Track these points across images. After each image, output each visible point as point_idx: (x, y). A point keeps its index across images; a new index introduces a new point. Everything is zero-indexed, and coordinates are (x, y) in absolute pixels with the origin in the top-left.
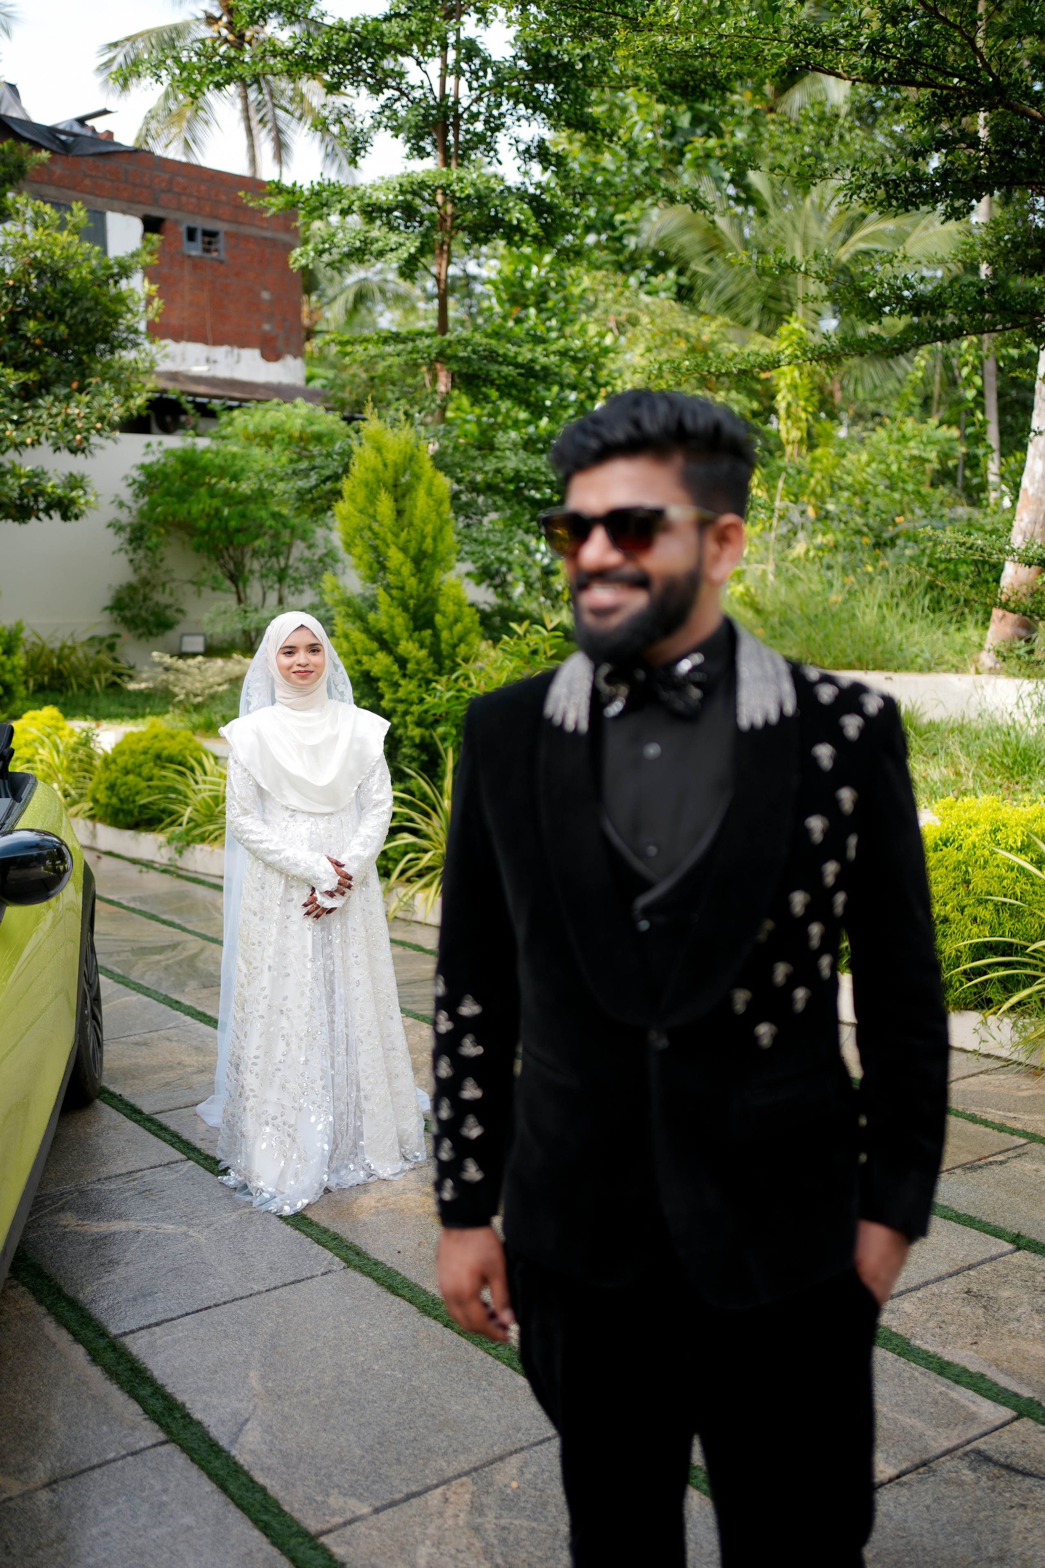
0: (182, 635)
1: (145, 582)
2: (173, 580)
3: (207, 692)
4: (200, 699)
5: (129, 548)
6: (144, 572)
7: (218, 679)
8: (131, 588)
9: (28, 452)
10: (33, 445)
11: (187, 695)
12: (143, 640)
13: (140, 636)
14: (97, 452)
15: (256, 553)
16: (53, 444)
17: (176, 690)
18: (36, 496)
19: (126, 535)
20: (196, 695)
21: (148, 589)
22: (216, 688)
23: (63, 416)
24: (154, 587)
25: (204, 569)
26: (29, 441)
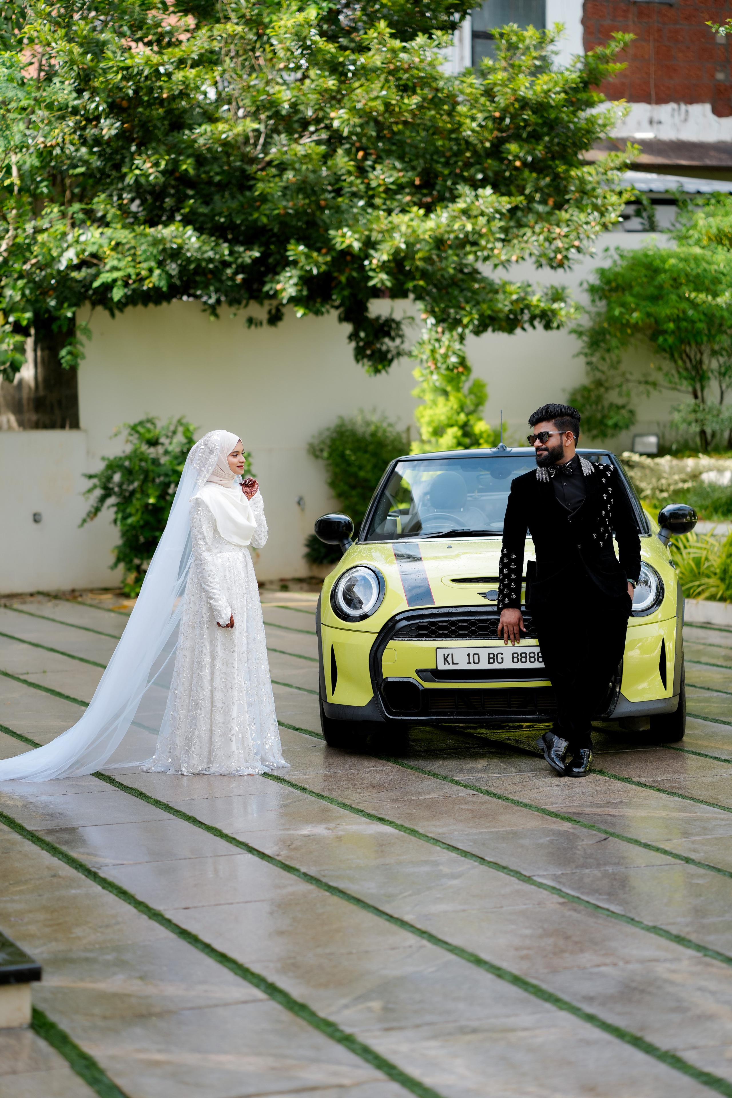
0: (635, 436)
1: (599, 384)
2: (628, 380)
3: (672, 488)
4: (665, 495)
5: (587, 350)
6: (598, 375)
7: (683, 476)
8: (585, 390)
9: (514, 268)
10: (517, 261)
11: (653, 489)
12: (599, 441)
13: (594, 437)
14: (575, 267)
15: (714, 353)
16: (537, 261)
17: (643, 485)
18: (522, 311)
19: (585, 338)
20: (662, 491)
21: (602, 390)
22: (681, 485)
23: (546, 234)
24: (607, 389)
25: (660, 369)
26: (514, 258)
